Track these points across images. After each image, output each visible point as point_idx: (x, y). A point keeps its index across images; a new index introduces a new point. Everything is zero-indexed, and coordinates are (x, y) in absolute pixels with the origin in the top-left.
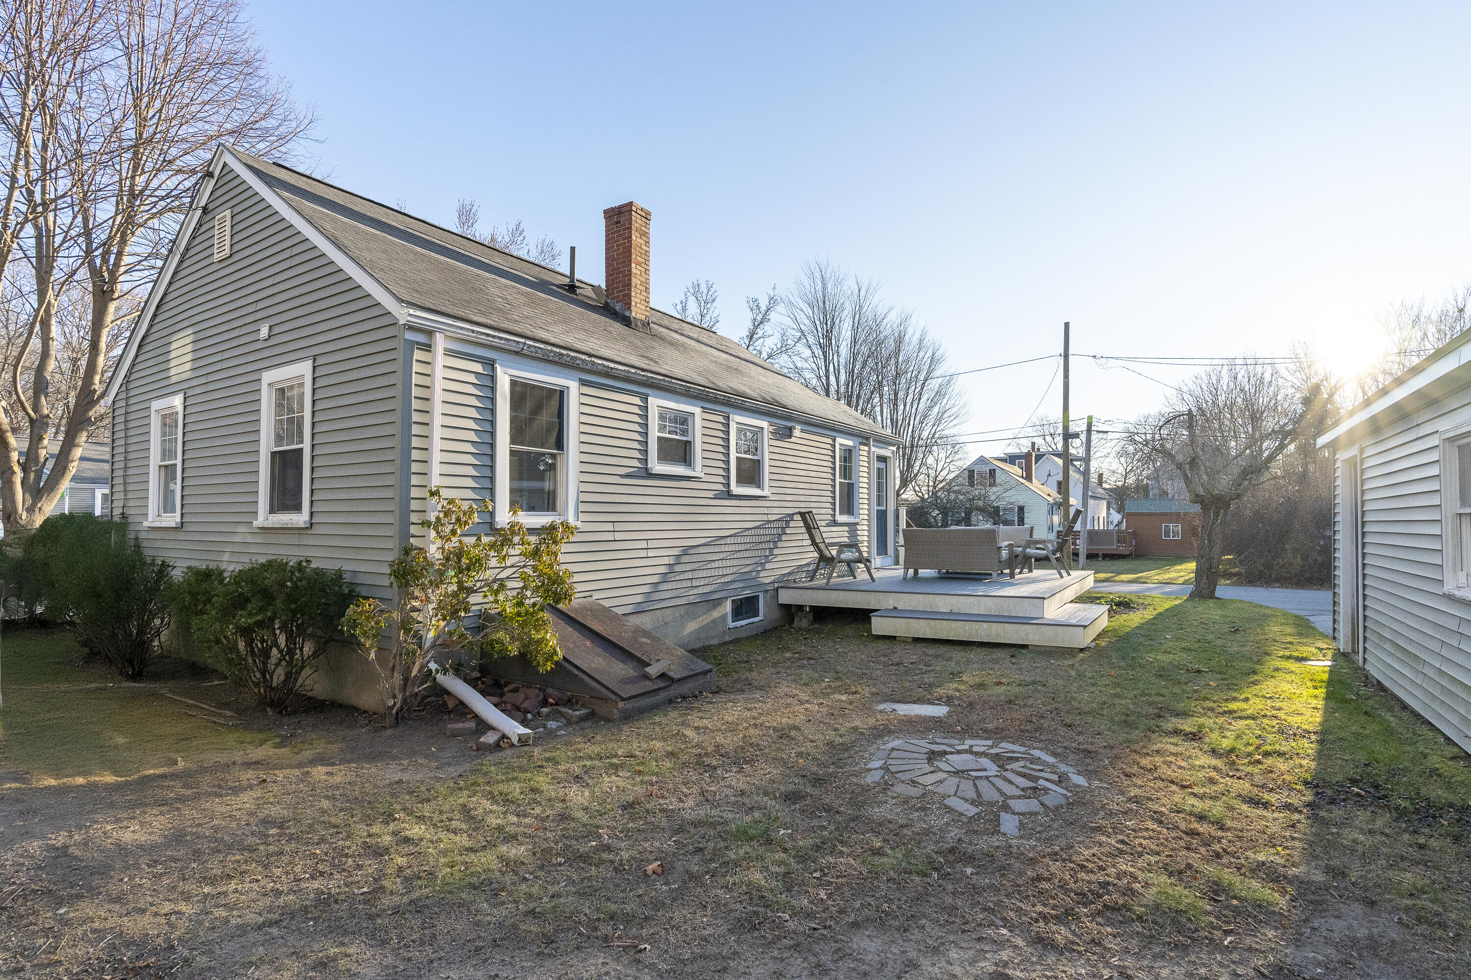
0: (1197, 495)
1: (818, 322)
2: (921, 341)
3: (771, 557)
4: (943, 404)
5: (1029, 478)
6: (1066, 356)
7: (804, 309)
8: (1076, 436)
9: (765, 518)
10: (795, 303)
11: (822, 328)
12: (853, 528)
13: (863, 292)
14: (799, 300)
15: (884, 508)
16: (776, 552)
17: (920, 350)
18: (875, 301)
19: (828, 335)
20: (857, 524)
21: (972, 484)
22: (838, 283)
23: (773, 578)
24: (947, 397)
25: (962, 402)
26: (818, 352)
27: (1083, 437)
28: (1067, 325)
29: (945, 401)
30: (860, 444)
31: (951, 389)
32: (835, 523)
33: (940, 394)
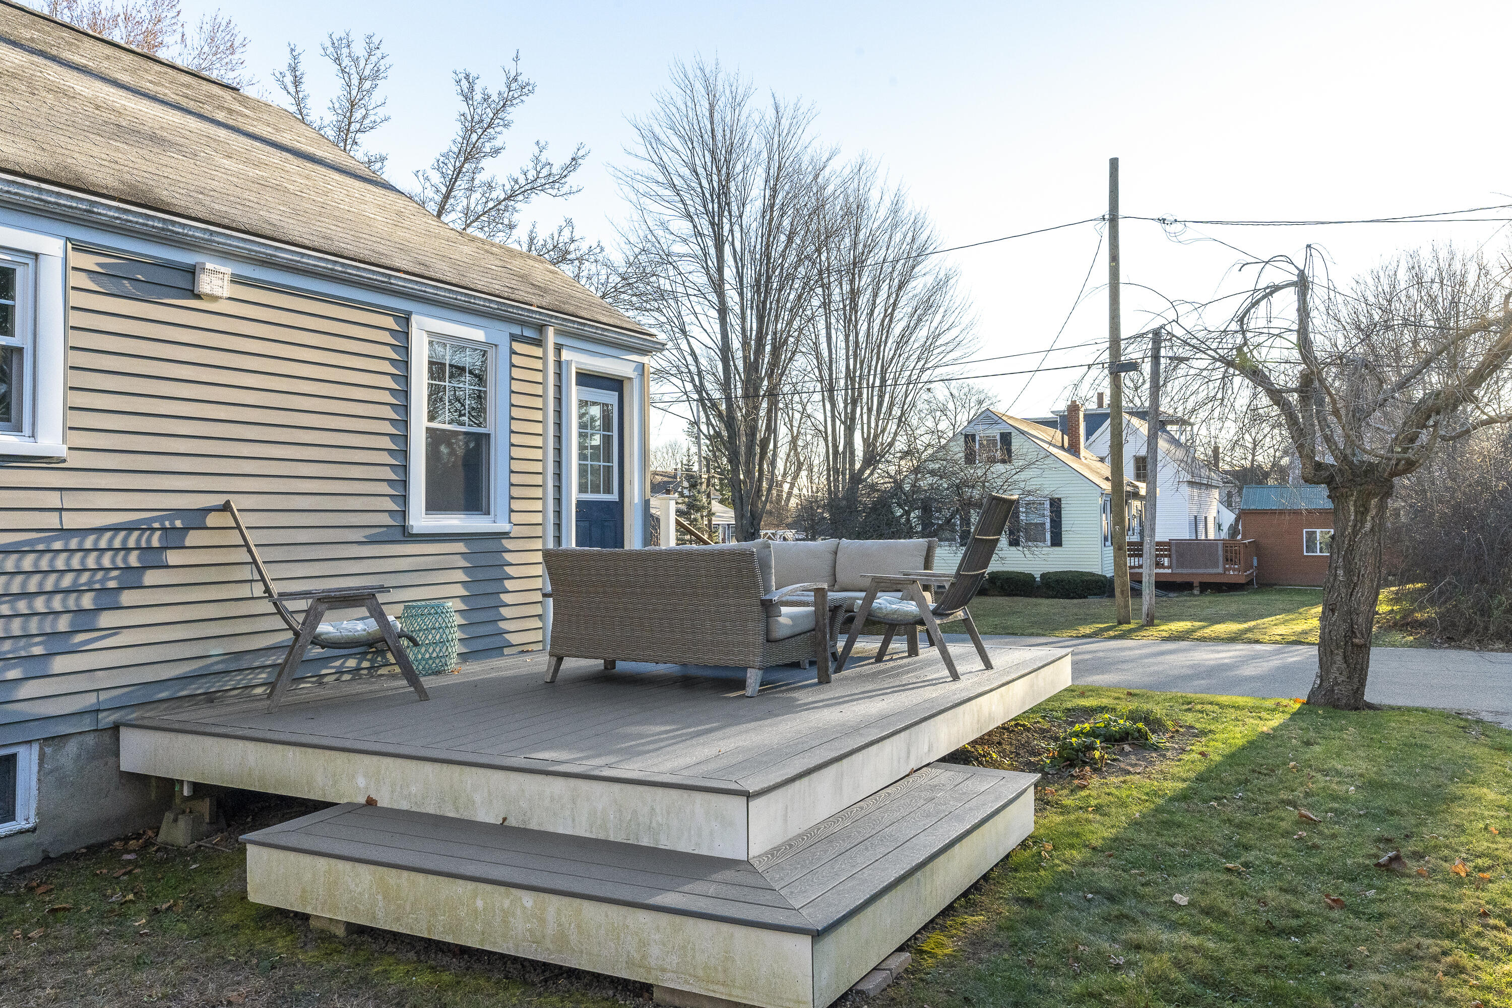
0: (1319, 466)
1: (700, 170)
2: (895, 210)
3: (79, 638)
4: (935, 324)
5: (1074, 449)
6: (1113, 219)
7: (680, 147)
8: (1133, 366)
9: (51, 521)
10: (663, 137)
11: (711, 182)
12: (491, 545)
13: (785, 123)
14: (670, 132)
15: (614, 497)
16: (106, 620)
17: (895, 226)
18: (806, 138)
19: (722, 193)
20: (505, 535)
21: (970, 458)
22: (736, 104)
23: (90, 700)
24: (942, 310)
25: (965, 320)
26: (704, 225)
27: (1147, 367)
28: (1114, 164)
29: (938, 317)
30: (514, 338)
31: (948, 297)
32: (406, 535)
33: (927, 305)
